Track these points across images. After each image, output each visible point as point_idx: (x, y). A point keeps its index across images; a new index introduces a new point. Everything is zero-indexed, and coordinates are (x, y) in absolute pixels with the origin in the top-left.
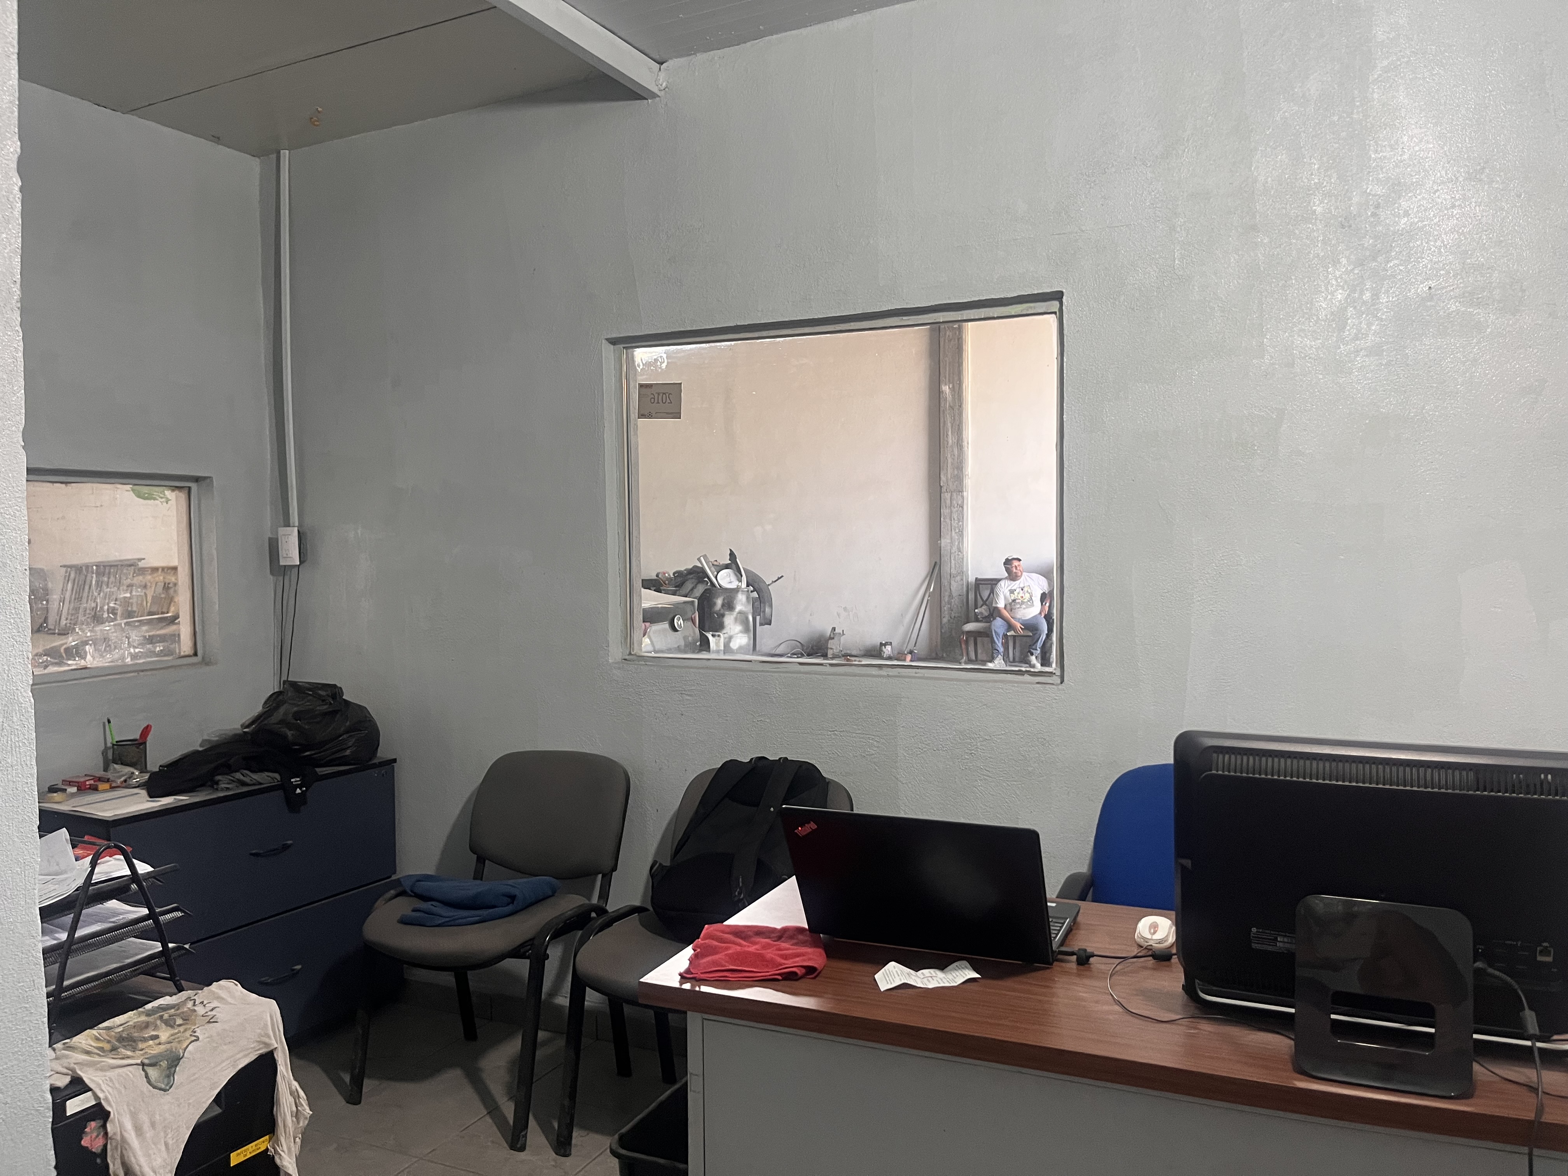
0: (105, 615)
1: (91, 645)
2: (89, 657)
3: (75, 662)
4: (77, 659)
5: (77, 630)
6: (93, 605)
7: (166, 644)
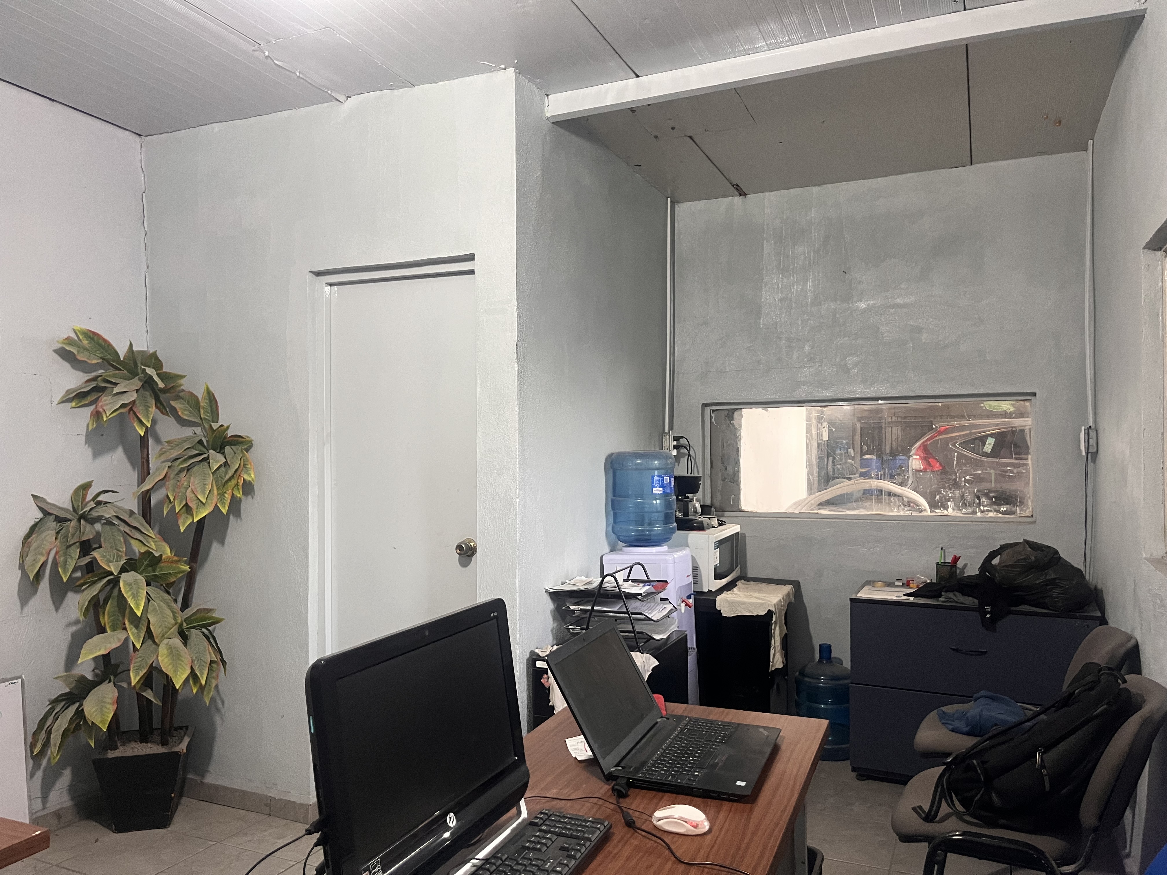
0: (963, 484)
1: (952, 502)
2: (950, 510)
3: (940, 511)
4: (942, 509)
5: (942, 492)
6: (954, 477)
7: (1009, 506)
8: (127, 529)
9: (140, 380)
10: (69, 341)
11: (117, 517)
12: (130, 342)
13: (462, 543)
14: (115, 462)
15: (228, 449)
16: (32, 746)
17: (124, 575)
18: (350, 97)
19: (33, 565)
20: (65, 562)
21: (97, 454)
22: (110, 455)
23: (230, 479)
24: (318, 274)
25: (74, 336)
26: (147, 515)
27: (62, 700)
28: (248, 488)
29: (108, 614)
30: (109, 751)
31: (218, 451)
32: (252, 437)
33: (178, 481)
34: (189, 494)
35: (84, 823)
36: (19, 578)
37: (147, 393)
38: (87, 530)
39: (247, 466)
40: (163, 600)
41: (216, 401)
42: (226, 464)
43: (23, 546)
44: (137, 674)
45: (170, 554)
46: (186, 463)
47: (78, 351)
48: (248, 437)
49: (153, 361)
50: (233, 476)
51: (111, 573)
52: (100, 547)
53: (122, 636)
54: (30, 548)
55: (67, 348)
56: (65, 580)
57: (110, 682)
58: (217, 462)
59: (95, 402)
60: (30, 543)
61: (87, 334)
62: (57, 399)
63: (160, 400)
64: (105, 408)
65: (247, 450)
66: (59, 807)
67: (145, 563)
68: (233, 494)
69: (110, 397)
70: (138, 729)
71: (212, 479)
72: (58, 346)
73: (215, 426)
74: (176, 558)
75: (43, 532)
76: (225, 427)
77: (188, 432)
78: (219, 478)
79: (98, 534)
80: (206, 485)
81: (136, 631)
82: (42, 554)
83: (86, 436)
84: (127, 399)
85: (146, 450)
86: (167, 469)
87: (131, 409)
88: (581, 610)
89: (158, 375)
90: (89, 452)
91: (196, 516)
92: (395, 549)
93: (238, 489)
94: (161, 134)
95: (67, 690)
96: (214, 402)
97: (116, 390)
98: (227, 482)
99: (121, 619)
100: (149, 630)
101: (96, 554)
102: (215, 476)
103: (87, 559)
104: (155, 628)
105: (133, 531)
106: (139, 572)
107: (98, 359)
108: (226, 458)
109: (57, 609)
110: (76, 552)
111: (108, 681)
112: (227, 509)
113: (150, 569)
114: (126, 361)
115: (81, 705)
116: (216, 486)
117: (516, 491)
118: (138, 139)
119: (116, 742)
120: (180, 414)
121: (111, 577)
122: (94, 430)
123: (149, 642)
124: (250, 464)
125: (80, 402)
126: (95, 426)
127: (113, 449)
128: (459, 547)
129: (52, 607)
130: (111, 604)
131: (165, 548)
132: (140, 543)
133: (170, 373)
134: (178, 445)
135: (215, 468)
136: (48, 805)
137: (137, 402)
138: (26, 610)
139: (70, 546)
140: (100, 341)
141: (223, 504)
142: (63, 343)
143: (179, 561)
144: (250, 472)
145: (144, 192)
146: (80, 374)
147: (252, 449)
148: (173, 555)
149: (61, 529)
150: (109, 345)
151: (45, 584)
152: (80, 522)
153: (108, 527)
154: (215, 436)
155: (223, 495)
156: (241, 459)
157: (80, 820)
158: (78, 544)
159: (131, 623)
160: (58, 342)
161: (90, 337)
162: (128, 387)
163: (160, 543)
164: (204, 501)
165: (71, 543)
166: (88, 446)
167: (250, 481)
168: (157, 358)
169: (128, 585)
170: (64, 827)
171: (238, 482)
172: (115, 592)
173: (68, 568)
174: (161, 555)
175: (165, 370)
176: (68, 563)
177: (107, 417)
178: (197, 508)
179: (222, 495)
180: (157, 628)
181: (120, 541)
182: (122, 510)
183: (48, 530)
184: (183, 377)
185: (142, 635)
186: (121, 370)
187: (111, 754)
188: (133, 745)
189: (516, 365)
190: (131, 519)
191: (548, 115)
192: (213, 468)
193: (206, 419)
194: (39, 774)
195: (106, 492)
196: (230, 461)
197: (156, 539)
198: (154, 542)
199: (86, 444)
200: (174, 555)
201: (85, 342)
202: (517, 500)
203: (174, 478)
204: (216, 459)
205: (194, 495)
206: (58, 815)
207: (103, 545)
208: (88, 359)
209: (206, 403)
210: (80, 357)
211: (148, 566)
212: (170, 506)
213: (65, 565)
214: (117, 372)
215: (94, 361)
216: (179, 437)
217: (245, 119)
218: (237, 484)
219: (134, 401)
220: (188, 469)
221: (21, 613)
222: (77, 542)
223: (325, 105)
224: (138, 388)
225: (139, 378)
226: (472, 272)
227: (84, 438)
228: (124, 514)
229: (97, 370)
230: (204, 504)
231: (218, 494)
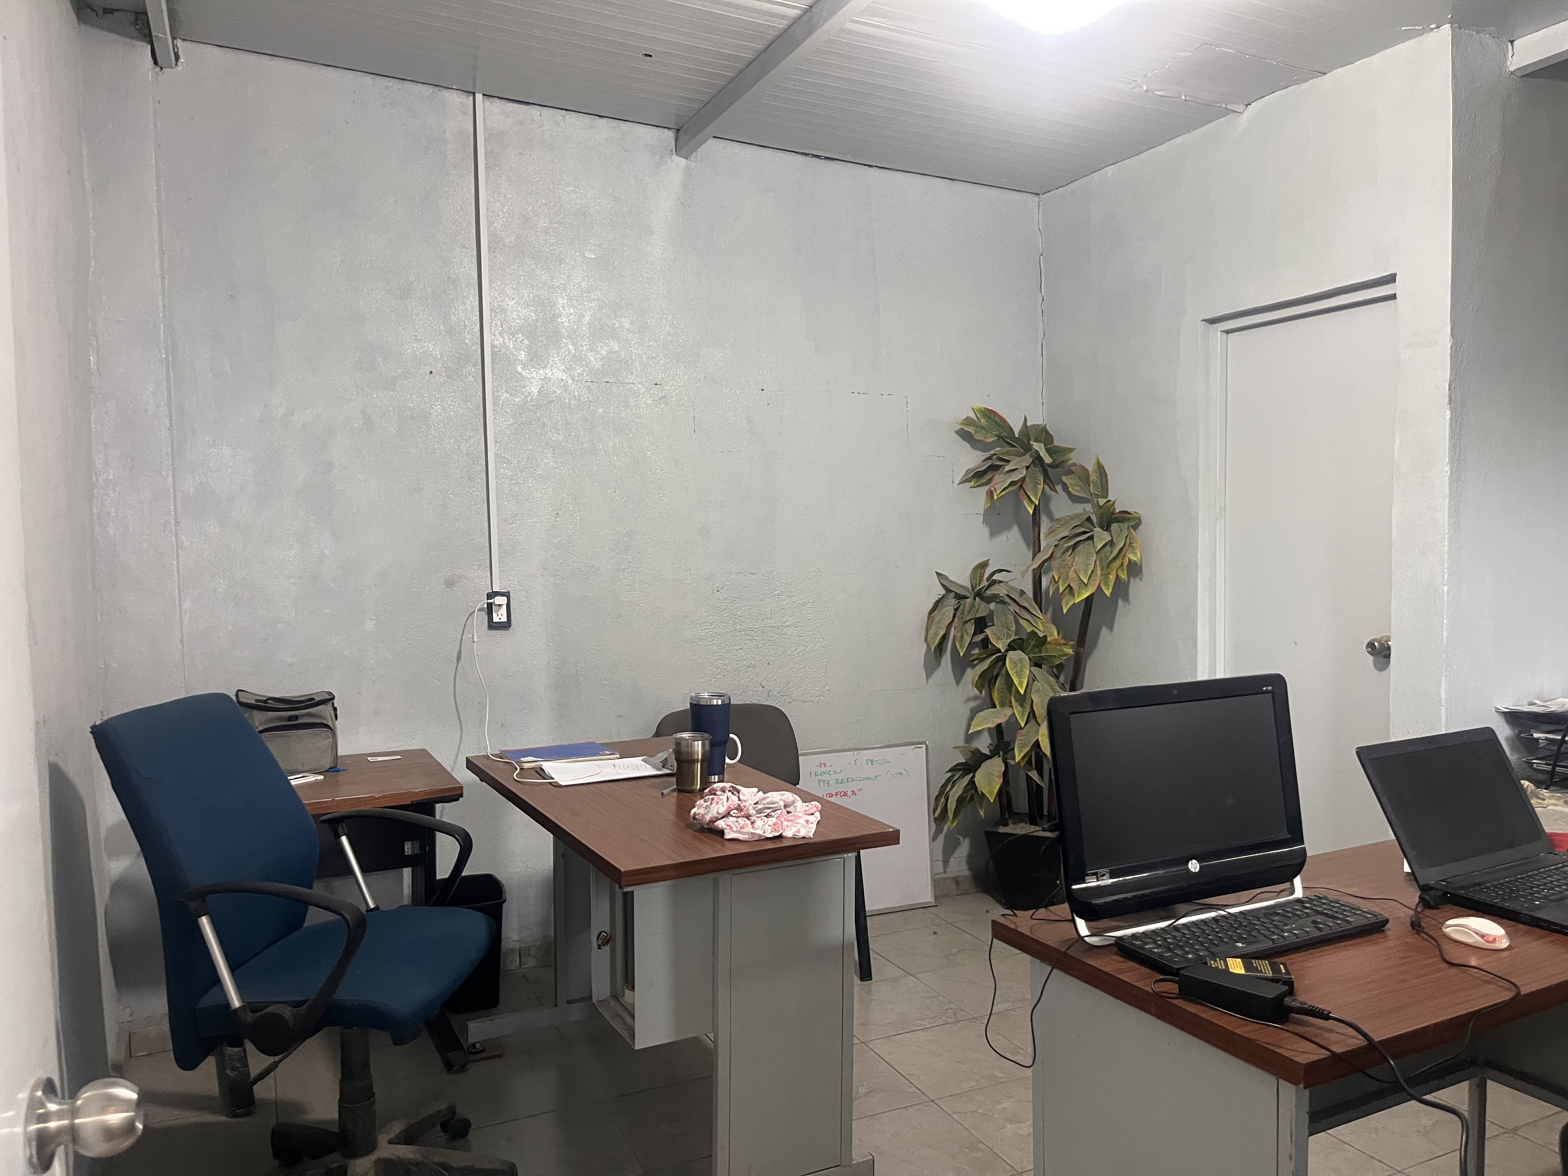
8: (1017, 609)
9: (1031, 456)
10: (968, 421)
11: (1008, 596)
12: (1025, 418)
13: (1374, 640)
14: (1011, 541)
15: (1114, 527)
16: (935, 810)
17: (1010, 653)
18: (1250, 104)
19: (934, 638)
20: (962, 637)
21: (993, 533)
22: (1007, 534)
23: (1115, 559)
24: (1213, 321)
25: (973, 416)
26: (1037, 596)
27: (960, 770)
28: (1135, 570)
29: (997, 691)
30: (1001, 826)
31: (1105, 529)
32: (1142, 513)
33: (1063, 561)
34: (1072, 574)
35: (980, 895)
36: (925, 650)
37: (1037, 470)
38: (981, 608)
39: (1134, 545)
40: (1048, 682)
41: (1106, 475)
42: (1111, 543)
43: (928, 619)
44: (1021, 751)
45: (1057, 637)
46: (1071, 542)
47: (976, 431)
48: (1135, 513)
49: (1044, 435)
50: (1118, 555)
51: (999, 651)
52: (993, 625)
53: (1008, 712)
54: (933, 621)
55: (966, 429)
56: (962, 655)
57: (999, 757)
58: (1102, 540)
59: (989, 482)
60: (933, 617)
61: (984, 413)
62: (958, 480)
63: (1049, 476)
64: (996, 486)
65: (1135, 528)
66: (957, 874)
67: (1033, 643)
68: (1117, 575)
69: (1002, 475)
70: (1028, 812)
71: (1095, 558)
72: (959, 427)
73: (1102, 501)
74: (1063, 641)
75: (944, 607)
76: (1111, 502)
77: (1079, 508)
78: (1104, 558)
79: (992, 613)
80: (1089, 565)
81: (1021, 709)
82: (941, 628)
83: (984, 514)
84: (1016, 477)
85: (1037, 529)
86: (1053, 547)
87: (1021, 486)
88: (1546, 739)
89: (1048, 450)
90: (986, 530)
91: (1078, 597)
92: (1296, 644)
93: (1123, 570)
94: (1057, 189)
95: (964, 761)
96: (1103, 475)
97: (1007, 468)
98: (1111, 562)
99: (1008, 696)
100: (1032, 711)
101: (988, 631)
102: (1099, 556)
103: (982, 636)
104: (1038, 708)
105: (1022, 610)
106: (1027, 652)
107: (994, 437)
108: (1112, 537)
109: (958, 683)
110: (971, 628)
111: (997, 756)
112: (1110, 590)
113: (1037, 650)
114: (1021, 437)
115: (974, 776)
116: (1101, 566)
117: (1444, 575)
118: (1036, 198)
119: (1006, 819)
120: (1070, 489)
121: (1000, 654)
122: (989, 508)
123: (1033, 722)
124: (1137, 543)
125: (978, 482)
126: (989, 505)
127: (1009, 528)
128: (1371, 645)
129: (953, 681)
130: (1000, 681)
131: (1052, 629)
132: (1029, 623)
133: (1060, 447)
134: (1066, 523)
135: (1099, 548)
136: (948, 870)
137: (1027, 479)
138: (930, 681)
139: (966, 622)
140: (996, 418)
141: (1107, 586)
142: (962, 424)
143: (1065, 644)
144: (1136, 551)
145: (1041, 255)
146: (979, 453)
147: (1141, 527)
148: (1060, 638)
149: (959, 607)
150: (1005, 421)
151: (947, 658)
152: (975, 599)
153: (1000, 606)
154: (1102, 513)
155: (1107, 576)
156: (1126, 537)
157: (977, 892)
158: (973, 620)
159: (1016, 701)
160: (957, 423)
161: (986, 415)
162: (1019, 464)
163: (1048, 625)
164: (1086, 582)
165: (967, 619)
166: (986, 525)
167: (1135, 561)
168: (1047, 432)
169: (1015, 664)
170: (962, 894)
171: (1122, 562)
172: (1003, 671)
173: (964, 644)
174: (1045, 636)
175: (1055, 443)
176: (964, 639)
177: (997, 496)
178: (1079, 589)
179: (1105, 576)
180: (1040, 708)
181: (1011, 620)
182: (1013, 589)
183: (947, 606)
184: (1072, 450)
185: (1026, 714)
186: (1014, 446)
187: (1002, 830)
188: (1022, 825)
189: (1448, 412)
190: (1021, 598)
191: (1512, 69)
192: (1097, 547)
193: (1095, 494)
194: (941, 838)
195: (1000, 571)
196: (1116, 539)
197: (1044, 621)
198: (1041, 623)
199: (983, 523)
200: (1062, 638)
201: (983, 421)
202: (1446, 588)
203: (1059, 558)
204: (1101, 537)
205: (1076, 576)
206: (956, 881)
207: (995, 623)
208: (984, 438)
209: (1097, 477)
210: (978, 437)
211: (1035, 646)
212: (1056, 586)
213: (962, 641)
214: (1013, 448)
215: (990, 440)
216: (1068, 514)
217: (1137, 155)
218: (1122, 565)
219: (1024, 478)
220: (1075, 547)
221: (927, 684)
222: (972, 619)
223: (1223, 119)
224: (1028, 465)
225: (1030, 454)
226: (1393, 297)
227: (982, 517)
228: (1014, 593)
229: (994, 448)
230: (1086, 585)
231: (1102, 575)
